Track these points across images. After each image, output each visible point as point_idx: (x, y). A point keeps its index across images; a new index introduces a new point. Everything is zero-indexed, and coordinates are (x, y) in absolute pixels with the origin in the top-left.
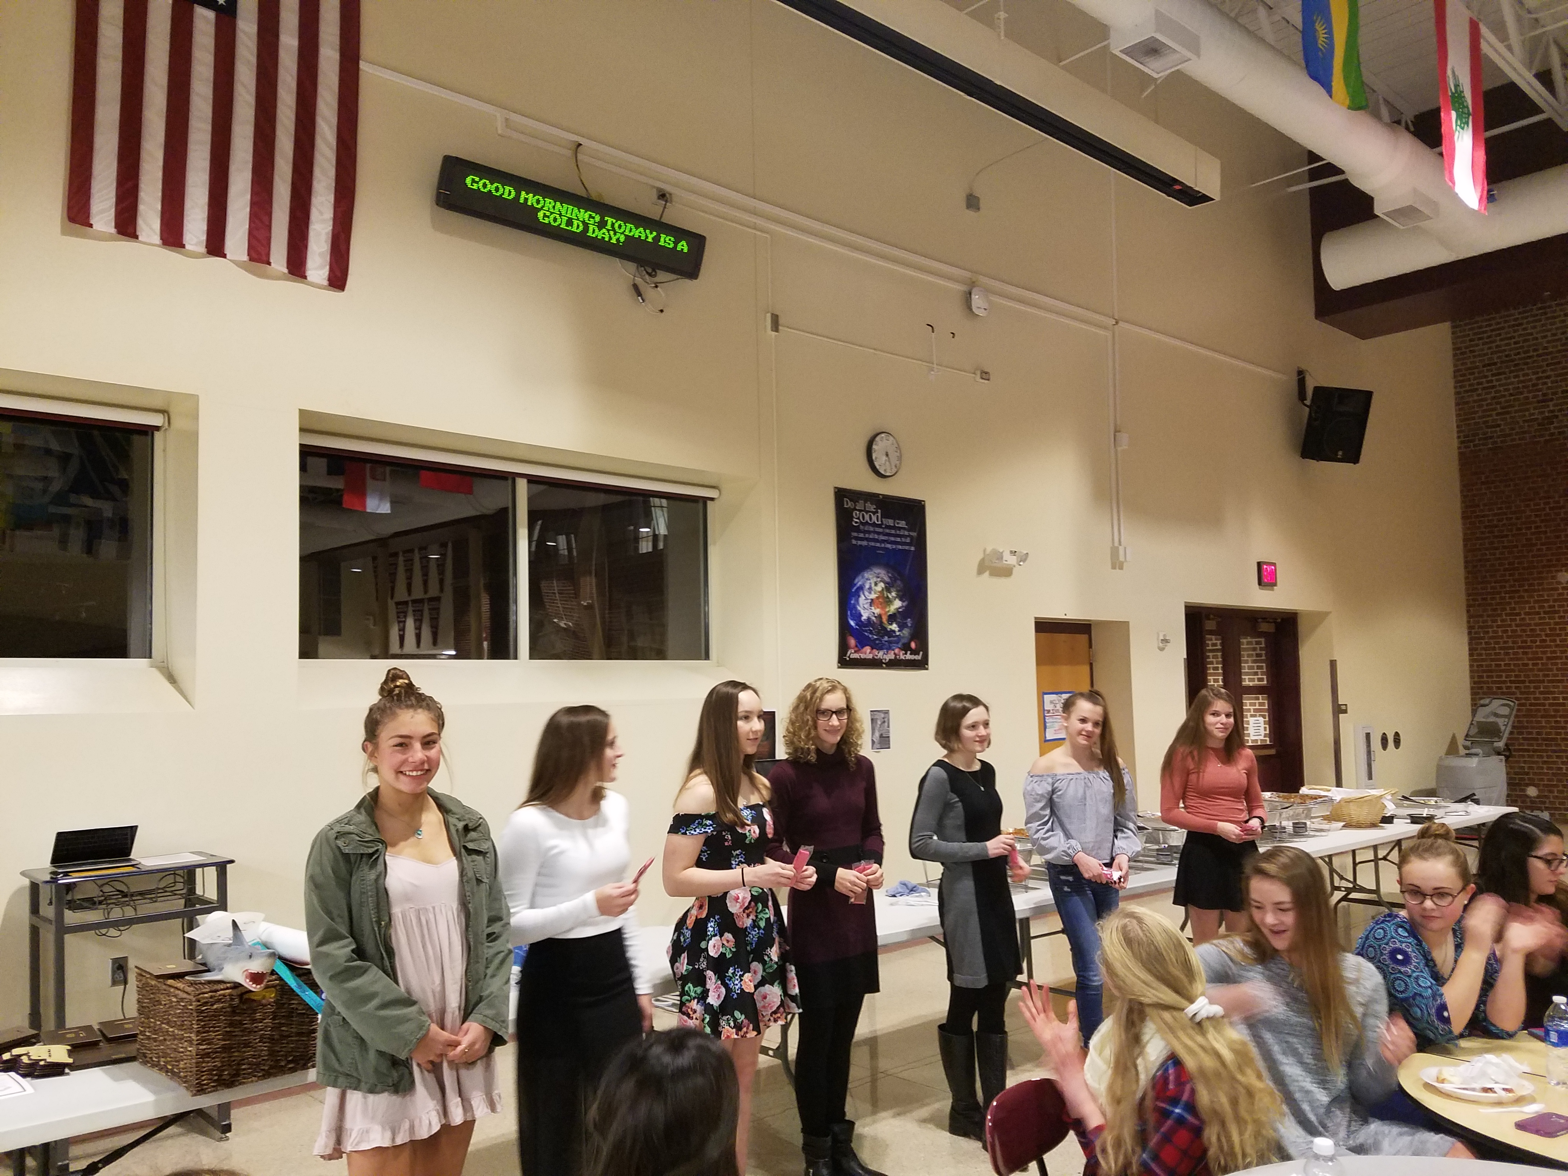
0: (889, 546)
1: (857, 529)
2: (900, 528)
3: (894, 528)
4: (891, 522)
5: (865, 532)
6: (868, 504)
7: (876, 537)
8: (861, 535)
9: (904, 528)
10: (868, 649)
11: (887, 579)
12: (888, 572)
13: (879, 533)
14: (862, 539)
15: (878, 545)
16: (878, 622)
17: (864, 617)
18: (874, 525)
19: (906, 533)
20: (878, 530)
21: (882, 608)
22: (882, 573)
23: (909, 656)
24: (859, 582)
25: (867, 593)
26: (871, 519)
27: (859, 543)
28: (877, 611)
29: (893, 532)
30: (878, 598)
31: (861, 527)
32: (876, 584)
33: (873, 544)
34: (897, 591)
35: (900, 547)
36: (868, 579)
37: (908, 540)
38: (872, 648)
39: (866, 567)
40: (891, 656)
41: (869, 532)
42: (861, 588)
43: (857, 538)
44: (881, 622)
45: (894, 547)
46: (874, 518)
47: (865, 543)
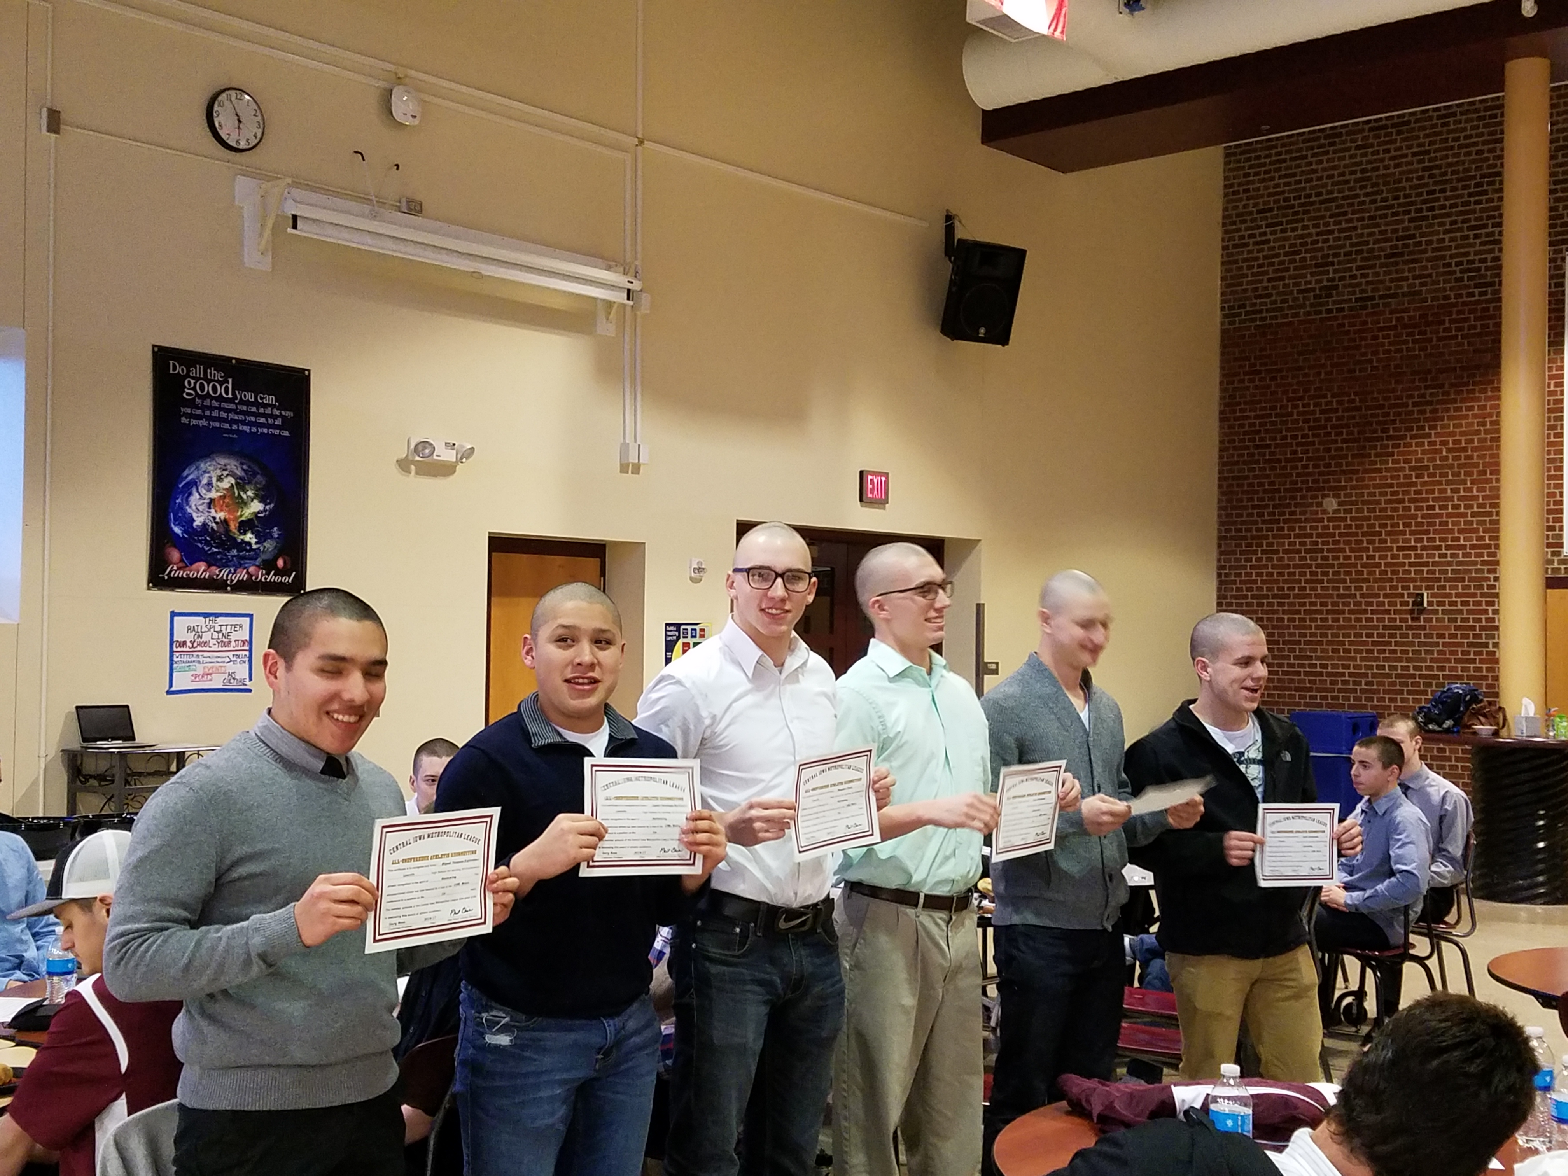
0: (246, 428)
1: (191, 403)
2: (265, 406)
3: (255, 404)
4: (250, 397)
5: (204, 408)
6: (212, 372)
7: (224, 415)
8: (199, 412)
9: (273, 406)
10: (202, 566)
11: (239, 473)
12: (242, 464)
13: (228, 411)
14: (199, 417)
15: (227, 426)
16: (222, 530)
17: (198, 521)
18: (220, 398)
19: (276, 412)
20: (224, 405)
21: (229, 512)
22: (233, 464)
23: (271, 578)
24: (190, 474)
25: (203, 491)
26: (215, 389)
27: (194, 422)
28: (221, 515)
29: (254, 409)
30: (223, 497)
31: (198, 401)
32: (220, 479)
33: (217, 424)
34: (258, 490)
35: (265, 431)
36: (205, 472)
37: (278, 422)
38: (209, 565)
39: (207, 454)
40: (242, 575)
41: (211, 408)
42: (195, 483)
43: (191, 416)
44: (227, 530)
45: (254, 430)
46: (221, 390)
47: (203, 423)
